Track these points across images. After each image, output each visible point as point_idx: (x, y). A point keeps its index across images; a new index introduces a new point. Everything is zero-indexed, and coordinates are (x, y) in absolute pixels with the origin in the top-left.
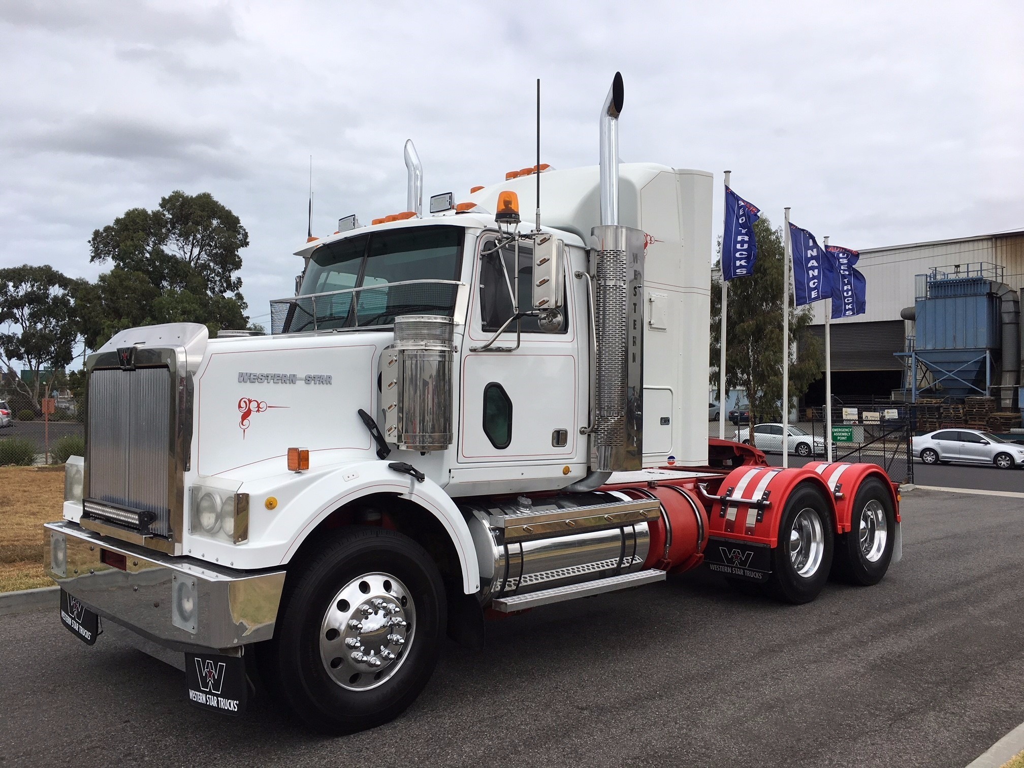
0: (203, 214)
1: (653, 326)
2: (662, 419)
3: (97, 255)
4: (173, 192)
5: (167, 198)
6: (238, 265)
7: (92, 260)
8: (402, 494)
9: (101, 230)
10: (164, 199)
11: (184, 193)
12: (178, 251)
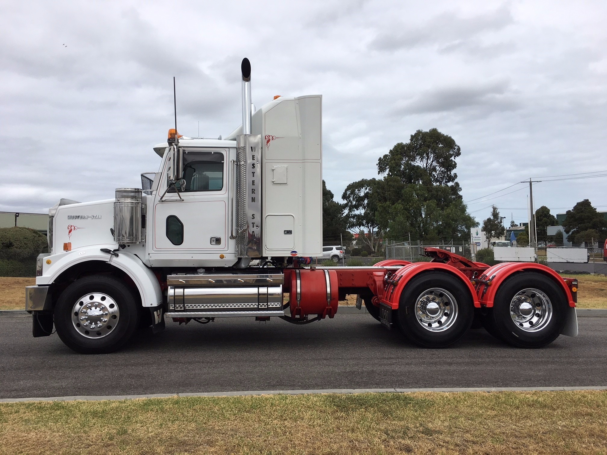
0: (431, 140)
1: (274, 182)
2: (285, 231)
3: (381, 170)
4: (417, 131)
5: (413, 135)
6: (454, 166)
7: (379, 173)
8: (107, 262)
9: (382, 157)
10: (412, 136)
11: (422, 130)
12: (420, 163)
